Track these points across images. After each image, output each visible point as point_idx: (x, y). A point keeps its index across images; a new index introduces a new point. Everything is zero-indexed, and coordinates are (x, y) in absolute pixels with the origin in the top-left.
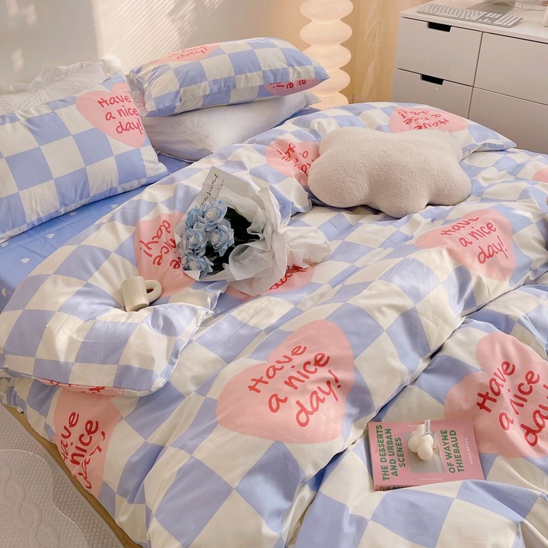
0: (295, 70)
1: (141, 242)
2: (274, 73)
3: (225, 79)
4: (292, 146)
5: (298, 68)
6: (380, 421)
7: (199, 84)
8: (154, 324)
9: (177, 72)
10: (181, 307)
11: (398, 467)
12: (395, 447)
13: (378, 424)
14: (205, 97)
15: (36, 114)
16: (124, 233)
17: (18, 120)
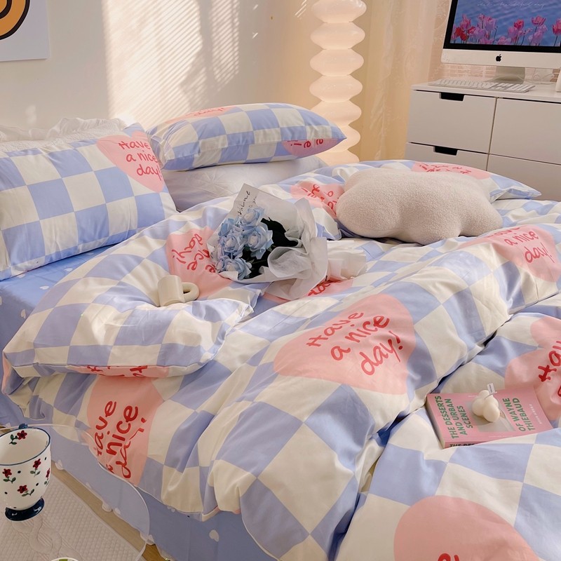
0: (312, 128)
1: (173, 251)
2: (292, 130)
3: (243, 133)
4: (316, 187)
5: (315, 127)
6: (439, 393)
7: (217, 137)
8: (196, 313)
9: (195, 125)
10: (222, 301)
11: (465, 428)
12: (458, 413)
13: (437, 395)
14: (224, 150)
15: (58, 150)
16: (156, 245)
17: (41, 153)
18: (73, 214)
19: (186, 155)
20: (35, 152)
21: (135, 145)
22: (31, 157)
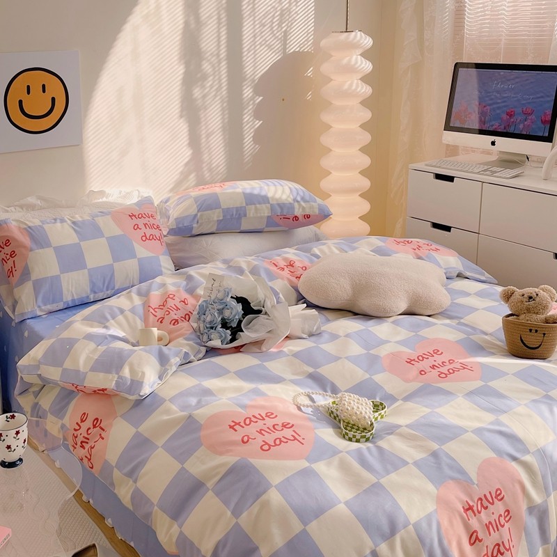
0: (300, 205)
1: (150, 307)
2: (282, 206)
3: (237, 208)
4: (292, 262)
5: (303, 204)
7: (213, 210)
9: (196, 199)
14: (219, 222)
15: (80, 219)
16: (137, 301)
17: (66, 221)
18: (86, 271)
19: (185, 225)
20: (62, 221)
21: (142, 216)
22: (58, 224)
